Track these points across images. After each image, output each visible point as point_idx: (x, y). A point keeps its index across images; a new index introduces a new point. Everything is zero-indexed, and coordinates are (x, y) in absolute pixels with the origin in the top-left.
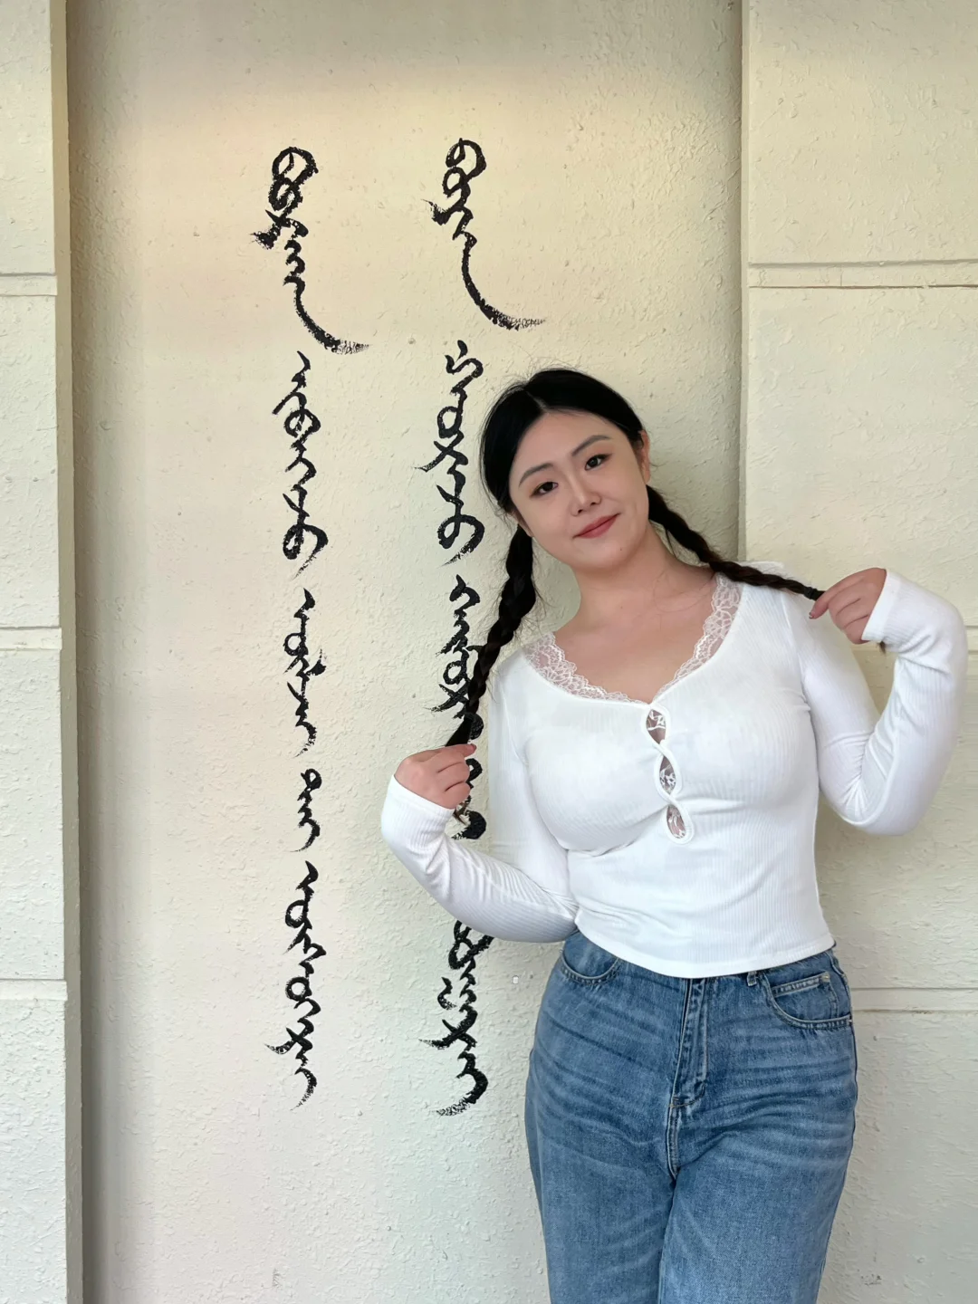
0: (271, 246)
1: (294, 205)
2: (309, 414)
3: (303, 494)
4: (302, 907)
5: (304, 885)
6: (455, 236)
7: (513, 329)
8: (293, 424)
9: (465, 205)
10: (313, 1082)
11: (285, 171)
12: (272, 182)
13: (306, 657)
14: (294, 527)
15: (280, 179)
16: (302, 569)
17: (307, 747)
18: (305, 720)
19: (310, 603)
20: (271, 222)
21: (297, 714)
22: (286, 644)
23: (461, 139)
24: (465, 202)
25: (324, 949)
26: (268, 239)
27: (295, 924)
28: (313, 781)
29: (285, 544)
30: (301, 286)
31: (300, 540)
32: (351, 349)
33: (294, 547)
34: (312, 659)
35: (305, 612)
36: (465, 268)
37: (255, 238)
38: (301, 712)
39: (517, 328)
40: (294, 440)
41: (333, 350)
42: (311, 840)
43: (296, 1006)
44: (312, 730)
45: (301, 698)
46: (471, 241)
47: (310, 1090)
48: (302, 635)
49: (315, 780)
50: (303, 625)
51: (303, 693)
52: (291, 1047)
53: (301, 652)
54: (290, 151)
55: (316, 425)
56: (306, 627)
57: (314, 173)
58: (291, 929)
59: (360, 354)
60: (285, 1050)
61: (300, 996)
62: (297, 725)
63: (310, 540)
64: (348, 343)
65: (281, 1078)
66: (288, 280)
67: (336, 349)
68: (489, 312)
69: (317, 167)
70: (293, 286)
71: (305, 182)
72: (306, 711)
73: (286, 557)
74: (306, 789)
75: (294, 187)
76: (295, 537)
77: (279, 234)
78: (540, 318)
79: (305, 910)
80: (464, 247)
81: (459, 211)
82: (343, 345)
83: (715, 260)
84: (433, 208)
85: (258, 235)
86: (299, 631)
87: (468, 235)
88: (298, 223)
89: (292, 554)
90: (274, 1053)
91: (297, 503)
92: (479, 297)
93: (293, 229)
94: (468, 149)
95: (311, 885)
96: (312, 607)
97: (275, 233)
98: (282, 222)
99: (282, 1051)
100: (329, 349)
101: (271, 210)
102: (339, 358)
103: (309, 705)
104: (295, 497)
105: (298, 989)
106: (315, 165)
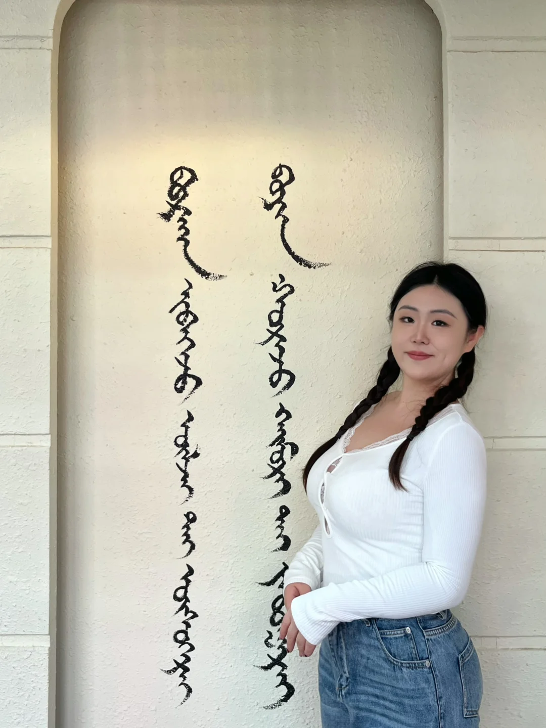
0: (169, 220)
1: (183, 198)
2: (192, 313)
3: (187, 357)
4: (184, 590)
5: (185, 578)
6: (276, 217)
7: (312, 269)
8: (182, 318)
9: (283, 200)
10: (190, 690)
11: (178, 179)
12: (170, 185)
13: (187, 448)
14: (181, 375)
15: (174, 184)
16: (186, 399)
17: (188, 499)
18: (187, 484)
19: (191, 418)
20: (169, 207)
21: (182, 480)
22: (175, 441)
23: (280, 164)
24: (282, 198)
25: (197, 613)
26: (167, 217)
27: (179, 600)
28: (191, 518)
29: (176, 385)
30: (187, 243)
31: (185, 383)
32: (216, 278)
33: (181, 387)
34: (191, 450)
35: (188, 424)
36: (282, 235)
37: (159, 216)
38: (184, 479)
39: (314, 268)
40: (182, 327)
41: (206, 278)
42: (190, 552)
43: (180, 647)
44: (191, 490)
45: (184, 472)
46: (286, 220)
47: (188, 696)
48: (186, 436)
49: (193, 518)
50: (186, 431)
51: (186, 469)
52: (176, 670)
53: (185, 445)
54: (181, 168)
55: (196, 319)
56: (188, 432)
57: (196, 181)
58: (177, 602)
59: (222, 280)
60: (172, 672)
61: (182, 641)
62: (182, 486)
63: (191, 383)
64: (215, 274)
65: (170, 689)
66: (179, 239)
67: (208, 277)
68: (297, 259)
69: (198, 177)
70: (183, 243)
71: (190, 185)
72: (187, 479)
73: (176, 392)
74: (187, 523)
75: (183, 188)
76: (182, 381)
77: (174, 214)
78: (328, 262)
79: (186, 592)
80: (282, 223)
81: (279, 203)
82: (212, 275)
83: (427, 232)
84: (264, 201)
85: (161, 214)
86: (184, 434)
87: (284, 217)
88: (186, 208)
89: (180, 391)
90: (166, 674)
91: (183, 362)
92: (291, 251)
93: (182, 212)
94: (284, 169)
95: (189, 578)
96: (192, 421)
97: (171, 213)
98: (176, 207)
99: (170, 673)
100: (204, 277)
101: (169, 201)
102: (209, 282)
103: (189, 476)
104: (182, 359)
105: (181, 637)
106: (196, 176)
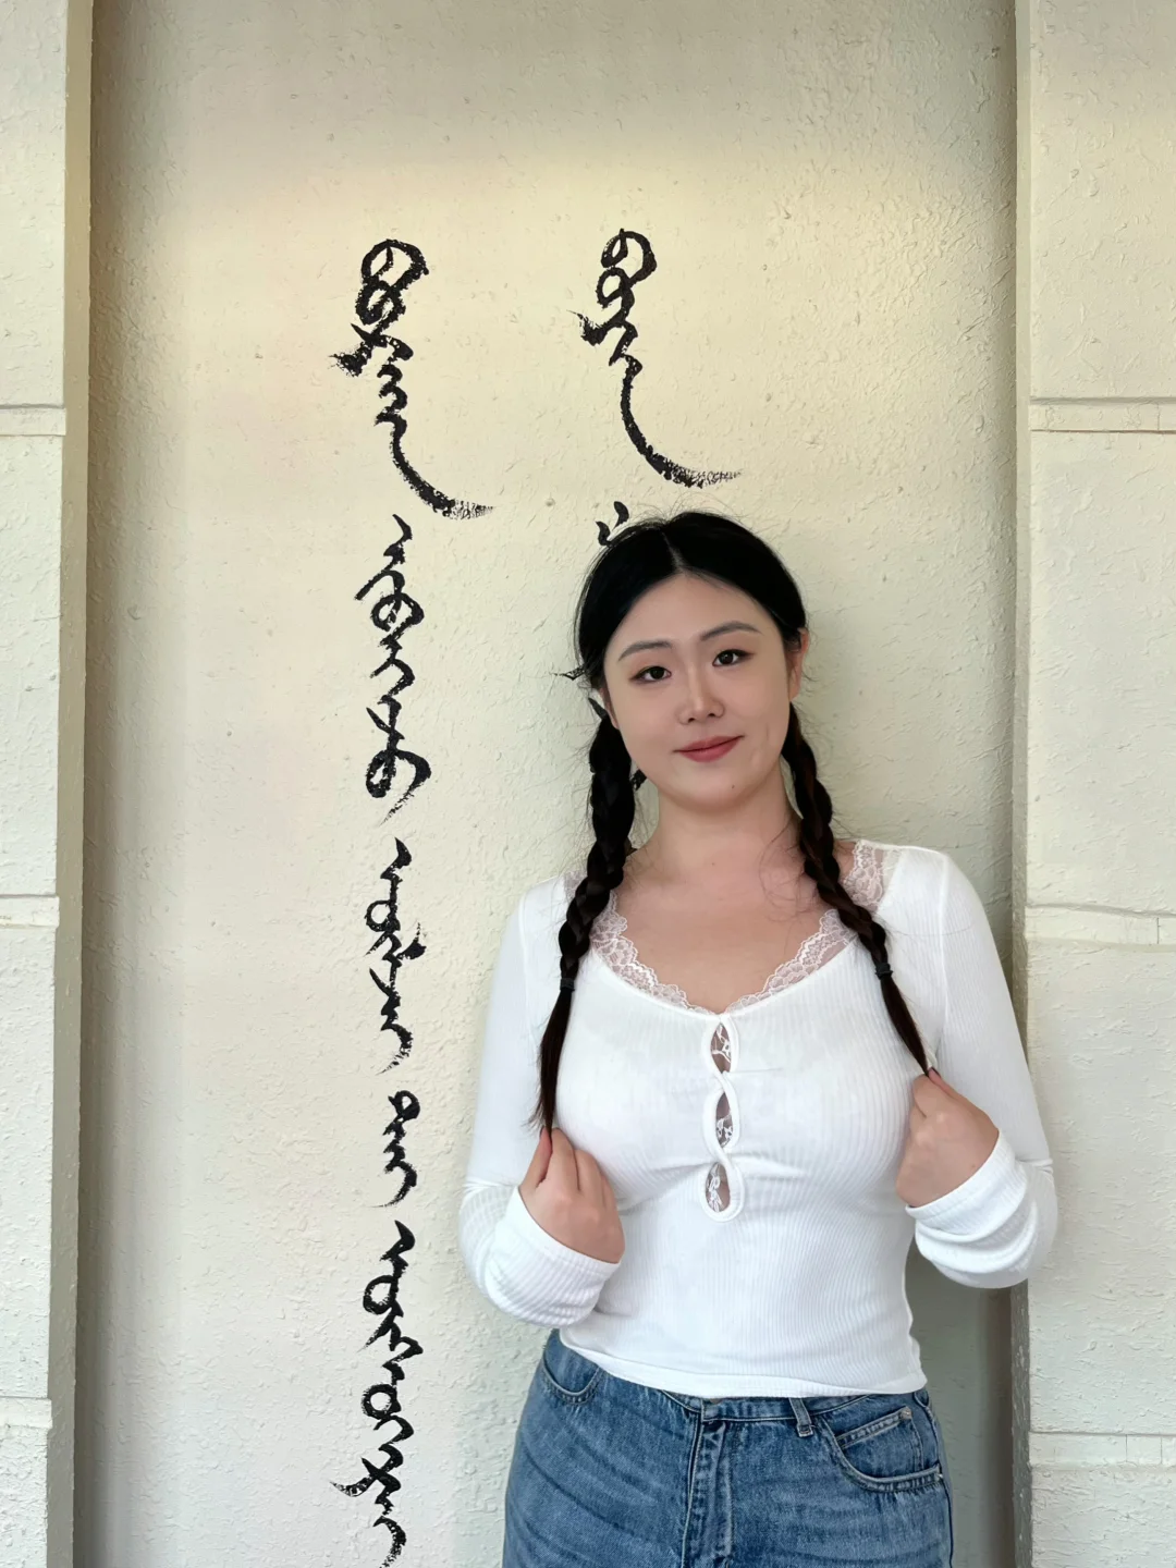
0: (358, 371)
1: (393, 316)
2: (408, 600)
3: (395, 708)
4: (389, 1285)
5: (393, 1255)
6: (613, 360)
7: (694, 487)
8: (384, 613)
9: (628, 319)
10: (400, 1538)
11: (380, 272)
12: (361, 287)
13: (396, 933)
14: (381, 752)
15: (371, 283)
16: (393, 811)
17: (398, 1060)
18: (395, 1022)
19: (404, 858)
20: (358, 340)
21: (383, 1013)
22: (368, 916)
23: (622, 230)
24: (627, 315)
25: (420, 1344)
26: (353, 363)
27: (378, 1309)
28: (406, 1108)
29: (369, 777)
30: (400, 427)
31: (390, 771)
32: (469, 512)
33: (382, 781)
34: (405, 937)
35: (397, 872)
36: (625, 404)
37: (335, 361)
38: (390, 1010)
39: (700, 485)
40: (385, 634)
41: (444, 514)
42: (404, 1191)
43: (377, 1427)
44: (405, 1037)
45: (389, 991)
46: (634, 367)
47: (395, 1550)
48: (391, 903)
49: (410, 1106)
50: (394, 890)
51: (393, 984)
52: (368, 1487)
53: (390, 927)
54: (388, 245)
55: (417, 615)
56: (398, 892)
57: (423, 275)
58: (372, 1316)
59: (481, 519)
60: (359, 1492)
61: (382, 1412)
62: (383, 1029)
63: (405, 771)
64: (465, 503)
65: (351, 1533)
66: (381, 418)
67: (449, 512)
68: (659, 463)
69: (427, 267)
70: (389, 426)
71: (409, 286)
72: (396, 1009)
73: (370, 795)
74: (396, 1120)
75: (393, 293)
76: (383, 767)
77: (369, 356)
78: (734, 470)
79: (394, 1290)
80: (624, 375)
81: (619, 326)
82: (459, 506)
83: (974, 394)
84: (583, 322)
85: (340, 358)
86: (388, 898)
87: (630, 359)
88: (398, 341)
89: (379, 791)
90: (343, 1495)
91: (386, 721)
92: (645, 444)
93: (390, 350)
94: (631, 243)
95: (403, 1255)
96: (407, 864)
97: (364, 354)
98: (374, 340)
99: (355, 1491)
100: (440, 511)
101: (360, 324)
102: (453, 523)
103: (401, 1001)
104: (383, 712)
105: (380, 1402)
106: (424, 264)
